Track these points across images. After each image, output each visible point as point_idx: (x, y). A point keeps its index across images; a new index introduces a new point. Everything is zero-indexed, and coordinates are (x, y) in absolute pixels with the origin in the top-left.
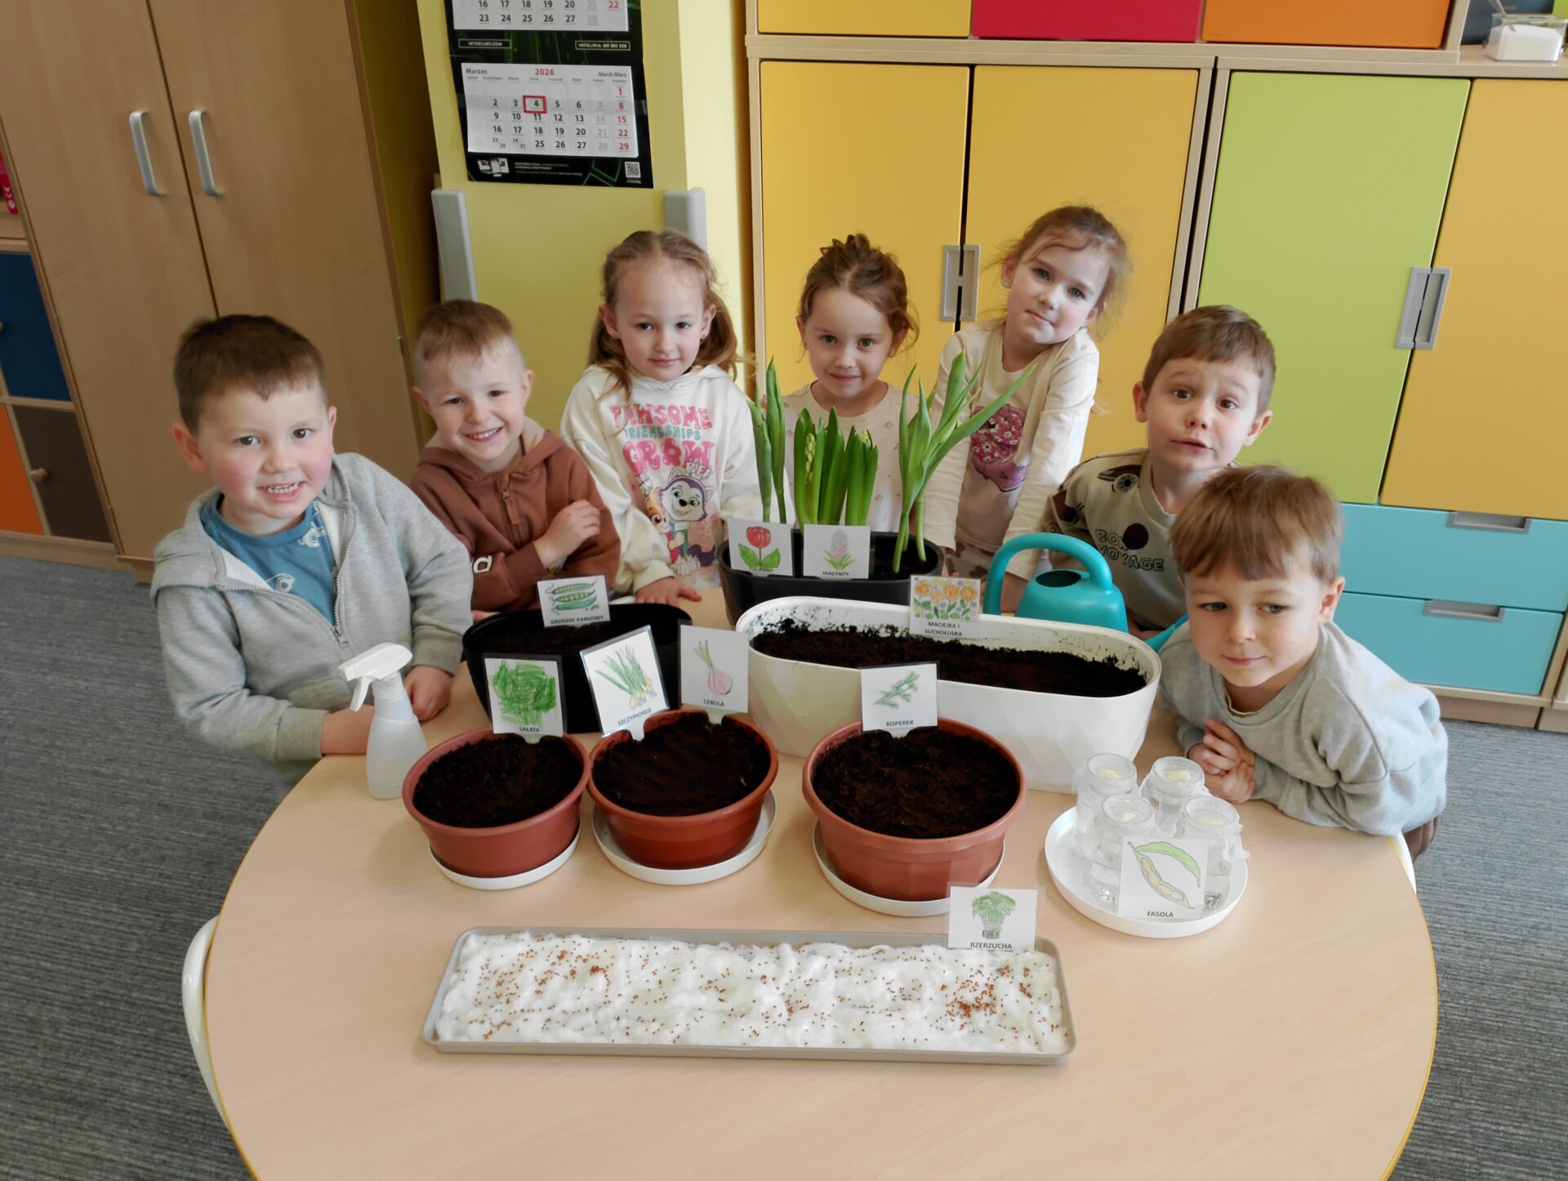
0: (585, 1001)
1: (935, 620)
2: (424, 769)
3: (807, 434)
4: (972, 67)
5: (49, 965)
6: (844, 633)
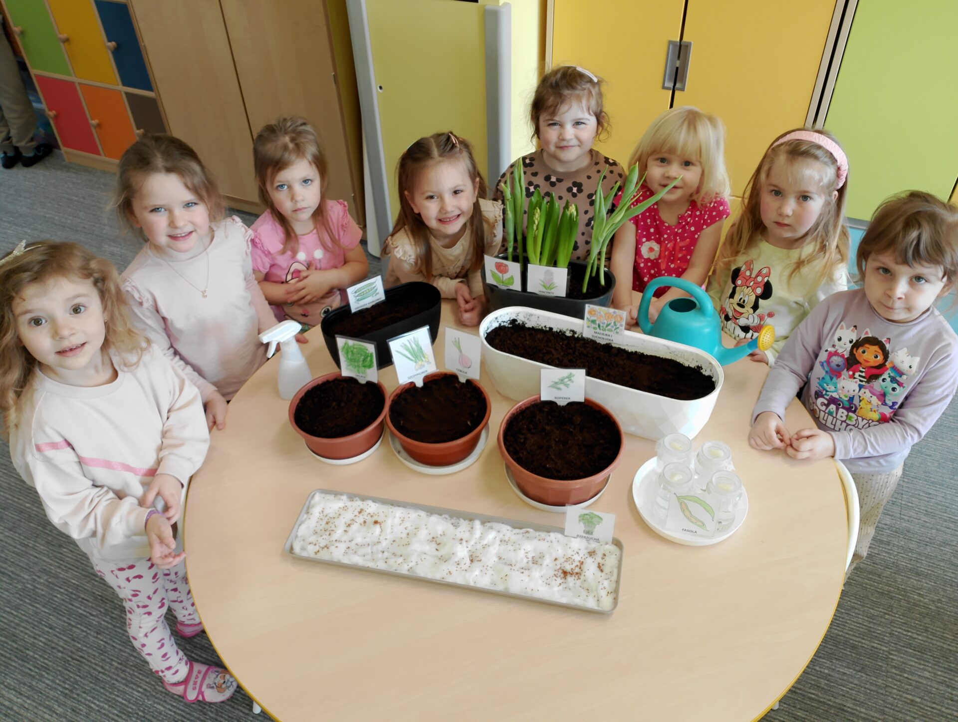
0: (368, 540)
1: (598, 330)
3: (535, 208)
6: (546, 331)
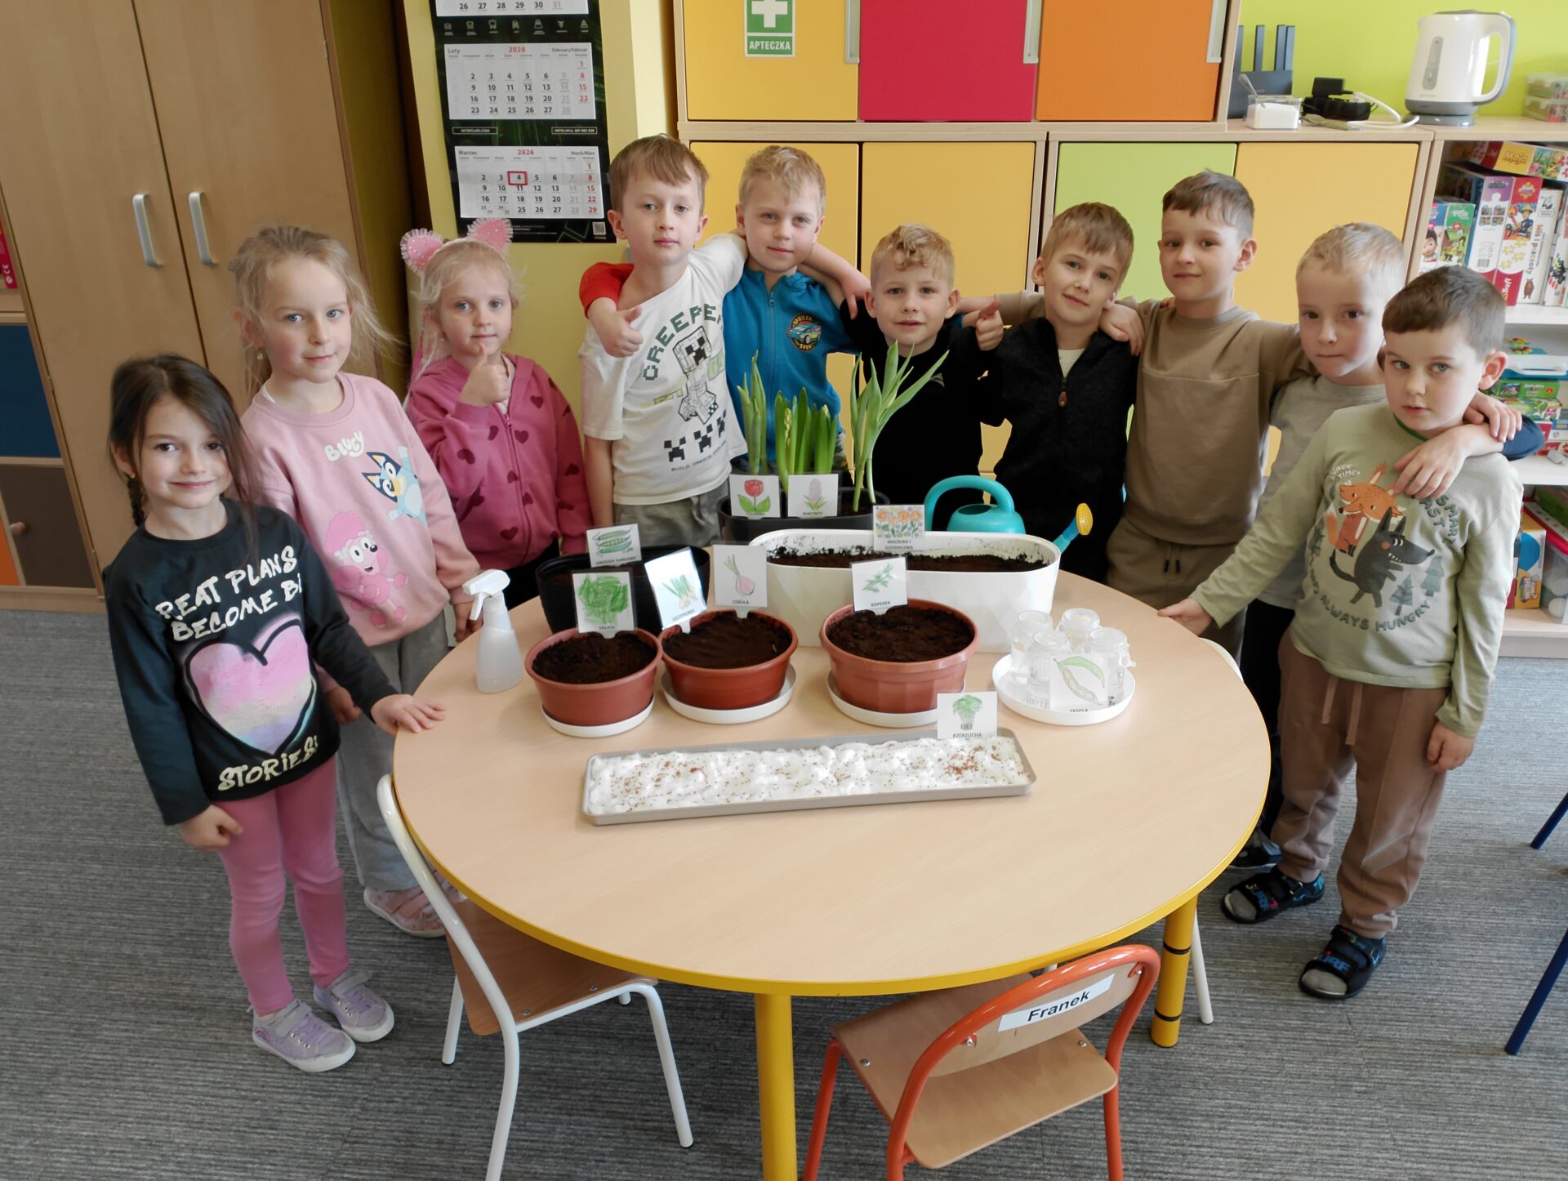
0: (692, 788)
1: (892, 538)
3: (785, 409)
4: (861, 144)
5: (131, 916)
6: (825, 554)
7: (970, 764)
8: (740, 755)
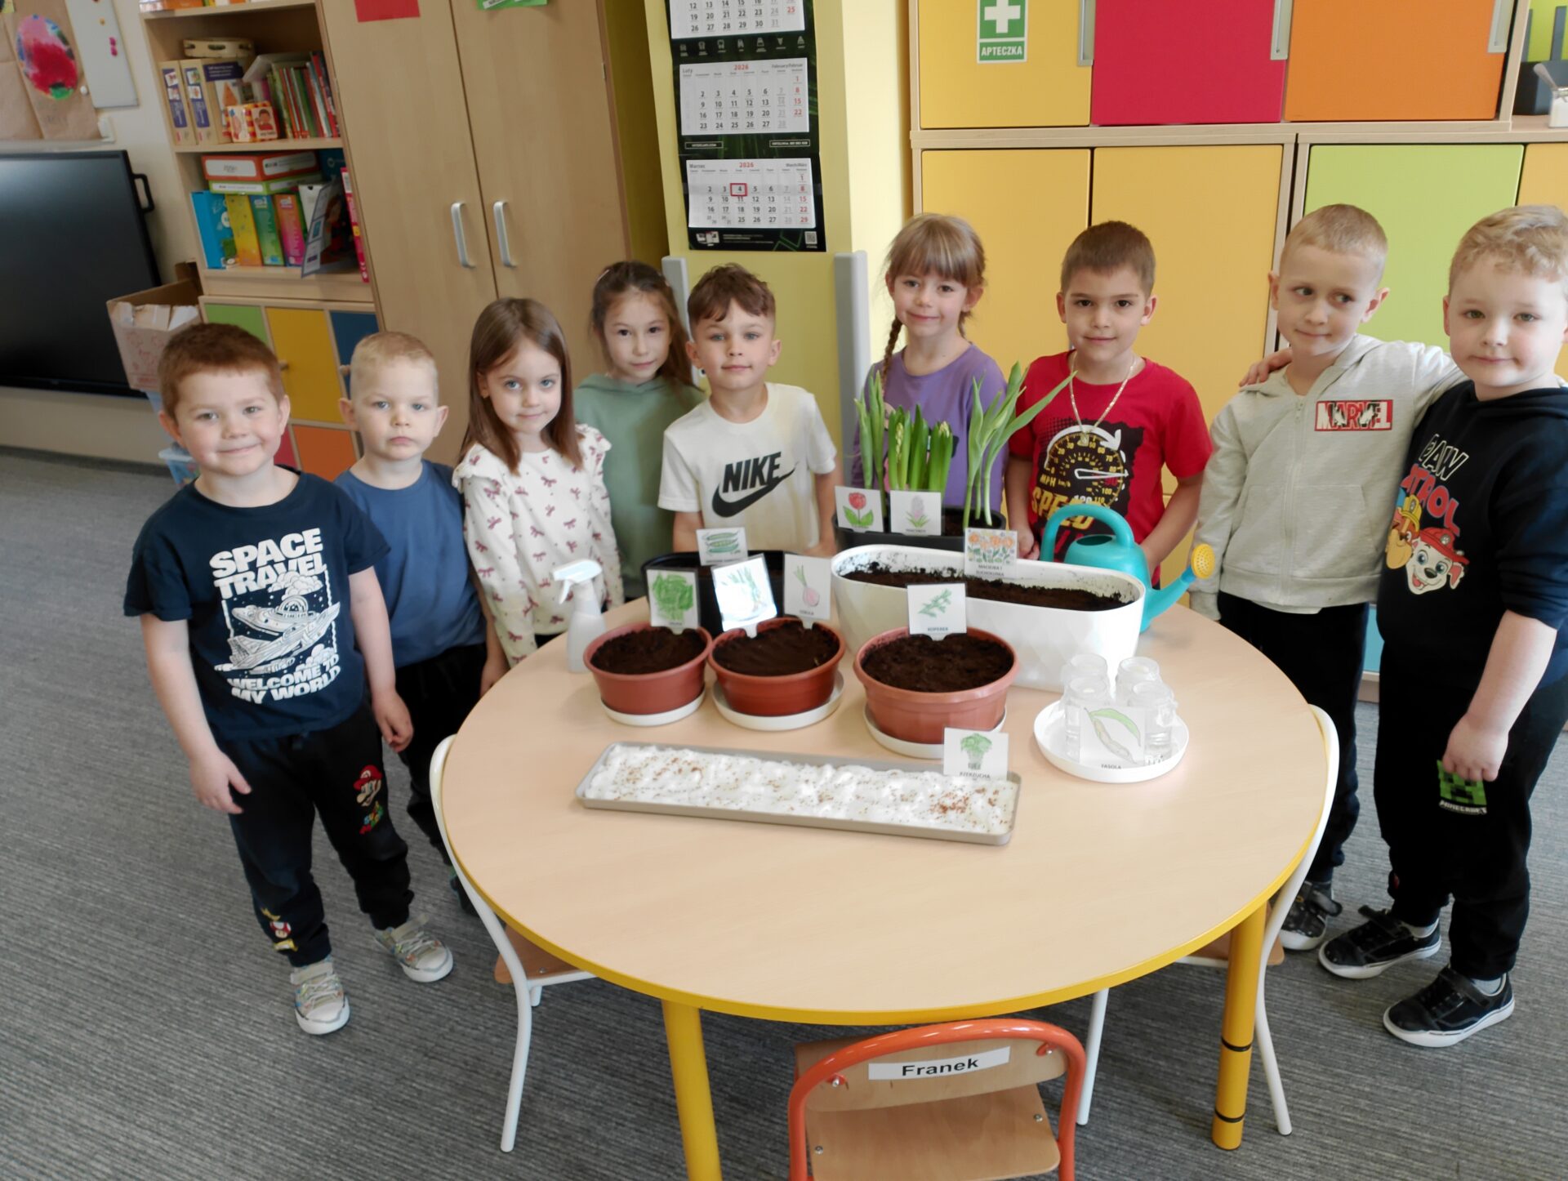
0: (684, 786)
1: (983, 563)
2: (601, 644)
3: (897, 424)
4: (1092, 149)
6: (916, 573)
7: (961, 804)
8: (744, 762)
